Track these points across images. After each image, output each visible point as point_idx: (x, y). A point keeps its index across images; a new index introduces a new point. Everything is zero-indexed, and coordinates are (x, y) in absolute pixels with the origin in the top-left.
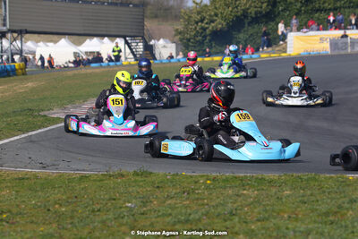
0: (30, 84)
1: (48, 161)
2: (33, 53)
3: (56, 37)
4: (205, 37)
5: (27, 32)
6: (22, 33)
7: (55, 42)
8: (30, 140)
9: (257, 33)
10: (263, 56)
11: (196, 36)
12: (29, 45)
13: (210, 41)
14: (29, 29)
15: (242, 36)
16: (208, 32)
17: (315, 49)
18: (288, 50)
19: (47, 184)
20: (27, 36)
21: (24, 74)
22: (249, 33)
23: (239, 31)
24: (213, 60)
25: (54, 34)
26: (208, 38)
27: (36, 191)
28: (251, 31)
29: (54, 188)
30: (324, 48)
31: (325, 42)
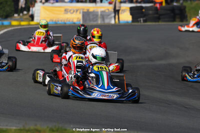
10: (14, 23)
17: (61, 19)
18: (35, 18)
30: (67, 19)
31: (69, 13)
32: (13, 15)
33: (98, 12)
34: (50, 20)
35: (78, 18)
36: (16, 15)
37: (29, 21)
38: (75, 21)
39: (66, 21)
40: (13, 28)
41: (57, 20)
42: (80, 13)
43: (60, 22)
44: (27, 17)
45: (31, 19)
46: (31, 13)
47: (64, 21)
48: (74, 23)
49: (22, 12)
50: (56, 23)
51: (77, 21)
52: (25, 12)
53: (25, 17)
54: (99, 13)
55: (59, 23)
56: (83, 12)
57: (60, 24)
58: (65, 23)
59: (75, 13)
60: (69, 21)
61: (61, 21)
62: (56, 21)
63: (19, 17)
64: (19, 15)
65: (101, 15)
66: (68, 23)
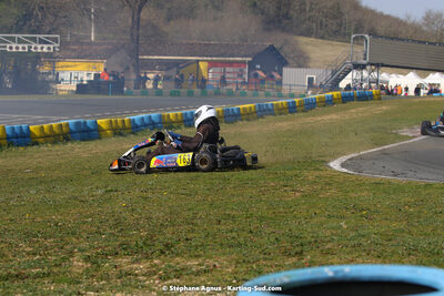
0: (384, 108)
1: (399, 171)
2: (387, 82)
3: (404, 71)
5: (383, 65)
6: (378, 66)
7: (405, 74)
8: (384, 153)
12: (384, 76)
14: (385, 63)
19: (399, 189)
20: (383, 69)
21: (380, 99)
25: (404, 68)
27: (390, 194)
29: (404, 192)
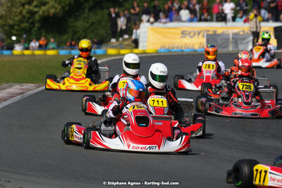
4: (33, 23)
9: (100, 22)
10: (111, 51)
11: (21, 21)
13: (39, 29)
15: (80, 24)
16: (37, 17)
17: (176, 45)
18: (141, 45)
22: (90, 21)
23: (77, 18)
24: (45, 55)
26: (37, 25)
28: (93, 18)
30: (186, 45)
31: (188, 37)
32: (110, 40)
33: (228, 35)
34: (161, 47)
35: (201, 44)
36: (113, 40)
37: (132, 49)
38: (196, 47)
39: (183, 49)
40: (109, 59)
41: (171, 46)
42: (203, 36)
43: (175, 49)
44: (129, 42)
45: (134, 45)
46: (134, 37)
47: (181, 47)
48: (195, 51)
49: (122, 37)
50: (170, 51)
51: (200, 48)
52: (126, 36)
53: (126, 43)
54: (231, 37)
55: (173, 50)
56: (207, 35)
57: (174, 52)
58: (183, 51)
59: (196, 36)
60: (188, 48)
61: (177, 48)
62: (169, 48)
63: (118, 43)
64: (117, 40)
65: (233, 38)
66: (186, 50)
